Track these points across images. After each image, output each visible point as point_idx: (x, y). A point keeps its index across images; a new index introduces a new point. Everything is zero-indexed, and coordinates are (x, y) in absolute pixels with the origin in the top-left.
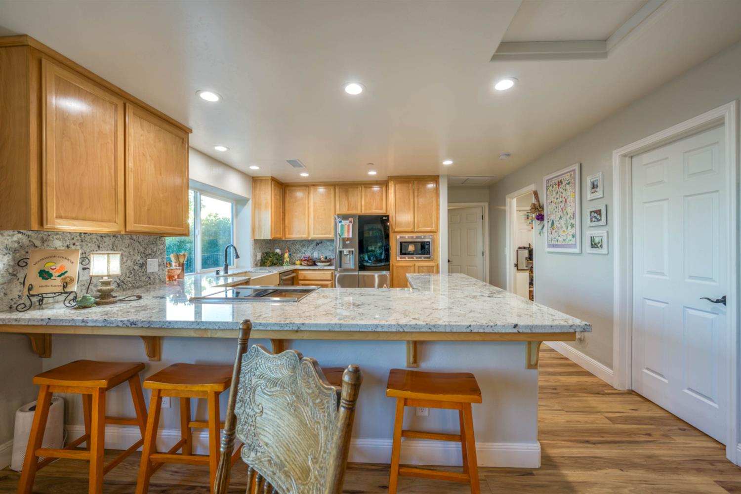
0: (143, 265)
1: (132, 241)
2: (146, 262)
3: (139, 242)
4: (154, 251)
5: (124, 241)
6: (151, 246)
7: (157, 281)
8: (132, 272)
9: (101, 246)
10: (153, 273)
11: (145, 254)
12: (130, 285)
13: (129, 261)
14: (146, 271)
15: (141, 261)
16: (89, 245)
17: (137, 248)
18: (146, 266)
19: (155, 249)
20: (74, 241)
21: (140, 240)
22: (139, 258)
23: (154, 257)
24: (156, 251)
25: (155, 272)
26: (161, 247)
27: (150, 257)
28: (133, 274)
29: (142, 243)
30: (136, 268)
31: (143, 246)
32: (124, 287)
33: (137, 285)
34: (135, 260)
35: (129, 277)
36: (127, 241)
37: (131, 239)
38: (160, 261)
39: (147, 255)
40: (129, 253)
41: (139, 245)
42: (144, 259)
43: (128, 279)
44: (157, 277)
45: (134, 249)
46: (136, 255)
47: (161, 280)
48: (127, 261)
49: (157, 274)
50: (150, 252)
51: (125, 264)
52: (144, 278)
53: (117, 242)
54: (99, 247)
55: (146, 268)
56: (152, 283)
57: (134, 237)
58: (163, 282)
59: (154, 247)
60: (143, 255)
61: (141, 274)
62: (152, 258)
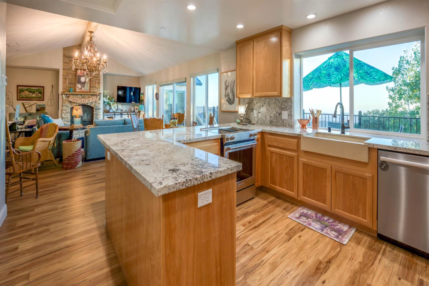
0: (280, 114)
1: (276, 100)
2: (282, 112)
3: (279, 101)
4: (286, 106)
5: (273, 100)
6: (285, 103)
7: (287, 125)
8: (276, 117)
9: (265, 103)
10: (285, 119)
11: (281, 107)
12: (275, 124)
13: (274, 111)
14: (282, 118)
15: (279, 112)
16: (262, 102)
17: (278, 104)
18: (282, 114)
19: (286, 105)
20: (258, 101)
21: (279, 100)
22: (279, 110)
23: (286, 110)
24: (287, 106)
25: (286, 119)
26: (290, 104)
27: (284, 110)
28: (276, 118)
29: (280, 102)
30: (277, 115)
31: (280, 103)
32: (273, 124)
33: (278, 124)
34: (277, 111)
35: (274, 119)
36: (274, 101)
37: (275, 99)
38: (289, 113)
39: (282, 109)
40: (275, 106)
41: (279, 103)
42: (281, 110)
43: (274, 120)
44: (287, 123)
45: (276, 105)
46: (277, 108)
47: (289, 125)
48: (273, 111)
49: (287, 121)
50: (284, 107)
51: (273, 112)
52: (280, 121)
53: (270, 101)
54: (264, 103)
55: (282, 116)
56: (284, 125)
57: (277, 98)
58: (290, 126)
59: (286, 104)
60: (280, 108)
61: (279, 119)
62: (285, 110)
